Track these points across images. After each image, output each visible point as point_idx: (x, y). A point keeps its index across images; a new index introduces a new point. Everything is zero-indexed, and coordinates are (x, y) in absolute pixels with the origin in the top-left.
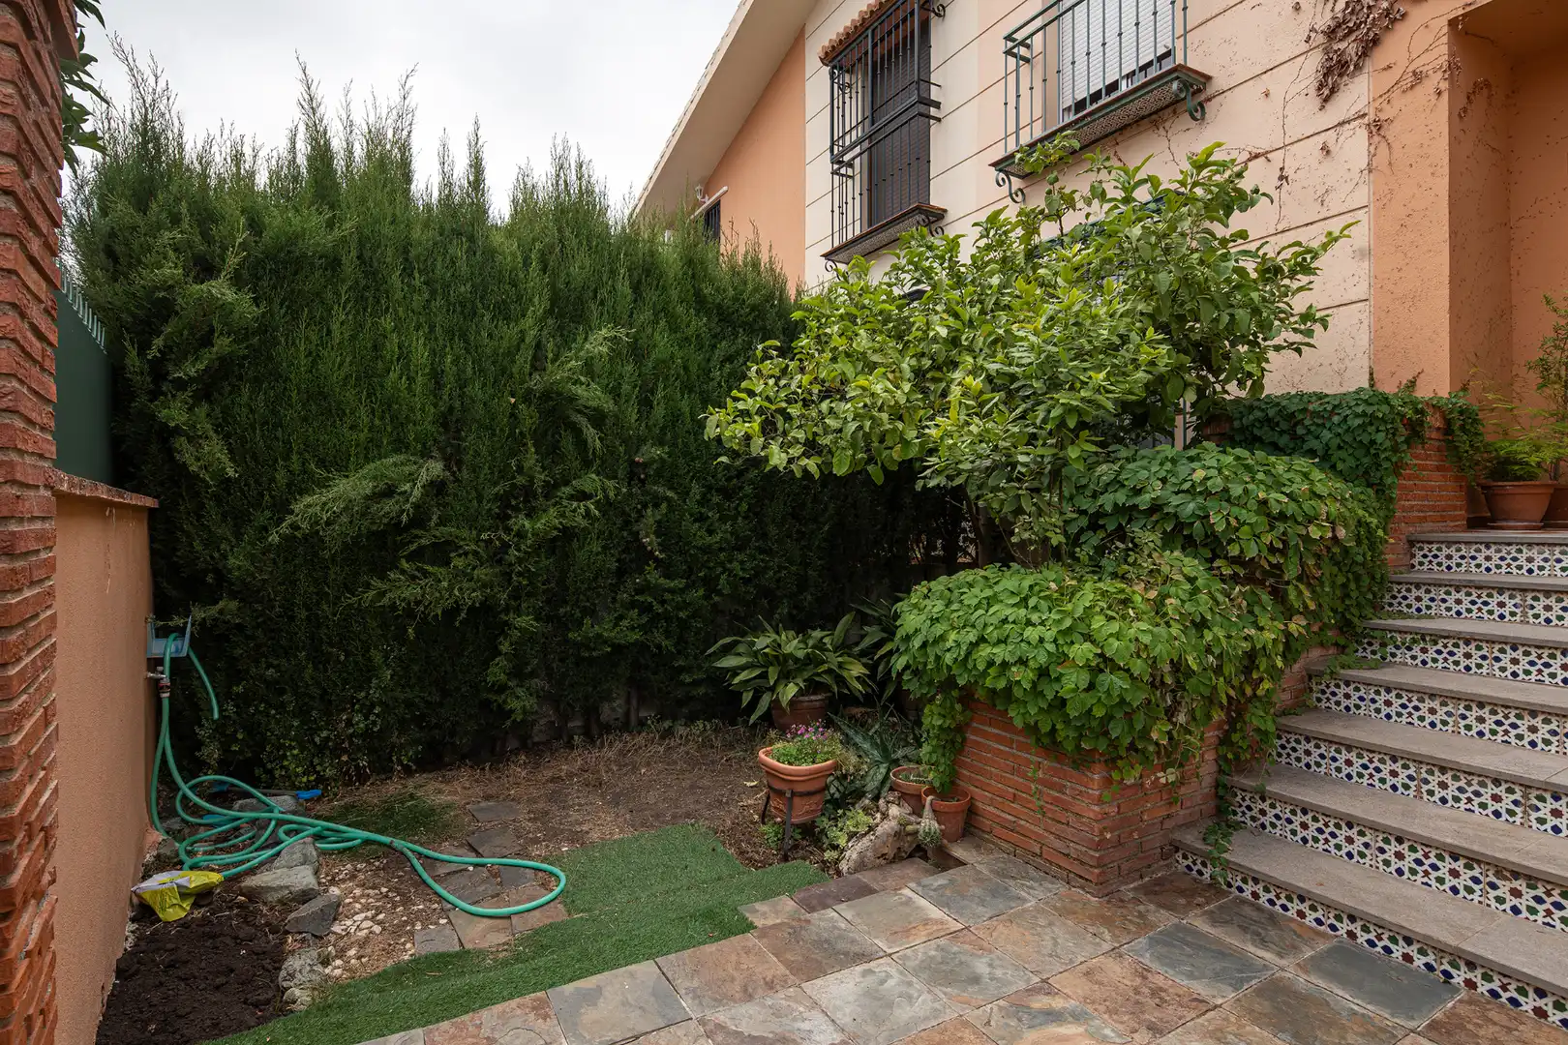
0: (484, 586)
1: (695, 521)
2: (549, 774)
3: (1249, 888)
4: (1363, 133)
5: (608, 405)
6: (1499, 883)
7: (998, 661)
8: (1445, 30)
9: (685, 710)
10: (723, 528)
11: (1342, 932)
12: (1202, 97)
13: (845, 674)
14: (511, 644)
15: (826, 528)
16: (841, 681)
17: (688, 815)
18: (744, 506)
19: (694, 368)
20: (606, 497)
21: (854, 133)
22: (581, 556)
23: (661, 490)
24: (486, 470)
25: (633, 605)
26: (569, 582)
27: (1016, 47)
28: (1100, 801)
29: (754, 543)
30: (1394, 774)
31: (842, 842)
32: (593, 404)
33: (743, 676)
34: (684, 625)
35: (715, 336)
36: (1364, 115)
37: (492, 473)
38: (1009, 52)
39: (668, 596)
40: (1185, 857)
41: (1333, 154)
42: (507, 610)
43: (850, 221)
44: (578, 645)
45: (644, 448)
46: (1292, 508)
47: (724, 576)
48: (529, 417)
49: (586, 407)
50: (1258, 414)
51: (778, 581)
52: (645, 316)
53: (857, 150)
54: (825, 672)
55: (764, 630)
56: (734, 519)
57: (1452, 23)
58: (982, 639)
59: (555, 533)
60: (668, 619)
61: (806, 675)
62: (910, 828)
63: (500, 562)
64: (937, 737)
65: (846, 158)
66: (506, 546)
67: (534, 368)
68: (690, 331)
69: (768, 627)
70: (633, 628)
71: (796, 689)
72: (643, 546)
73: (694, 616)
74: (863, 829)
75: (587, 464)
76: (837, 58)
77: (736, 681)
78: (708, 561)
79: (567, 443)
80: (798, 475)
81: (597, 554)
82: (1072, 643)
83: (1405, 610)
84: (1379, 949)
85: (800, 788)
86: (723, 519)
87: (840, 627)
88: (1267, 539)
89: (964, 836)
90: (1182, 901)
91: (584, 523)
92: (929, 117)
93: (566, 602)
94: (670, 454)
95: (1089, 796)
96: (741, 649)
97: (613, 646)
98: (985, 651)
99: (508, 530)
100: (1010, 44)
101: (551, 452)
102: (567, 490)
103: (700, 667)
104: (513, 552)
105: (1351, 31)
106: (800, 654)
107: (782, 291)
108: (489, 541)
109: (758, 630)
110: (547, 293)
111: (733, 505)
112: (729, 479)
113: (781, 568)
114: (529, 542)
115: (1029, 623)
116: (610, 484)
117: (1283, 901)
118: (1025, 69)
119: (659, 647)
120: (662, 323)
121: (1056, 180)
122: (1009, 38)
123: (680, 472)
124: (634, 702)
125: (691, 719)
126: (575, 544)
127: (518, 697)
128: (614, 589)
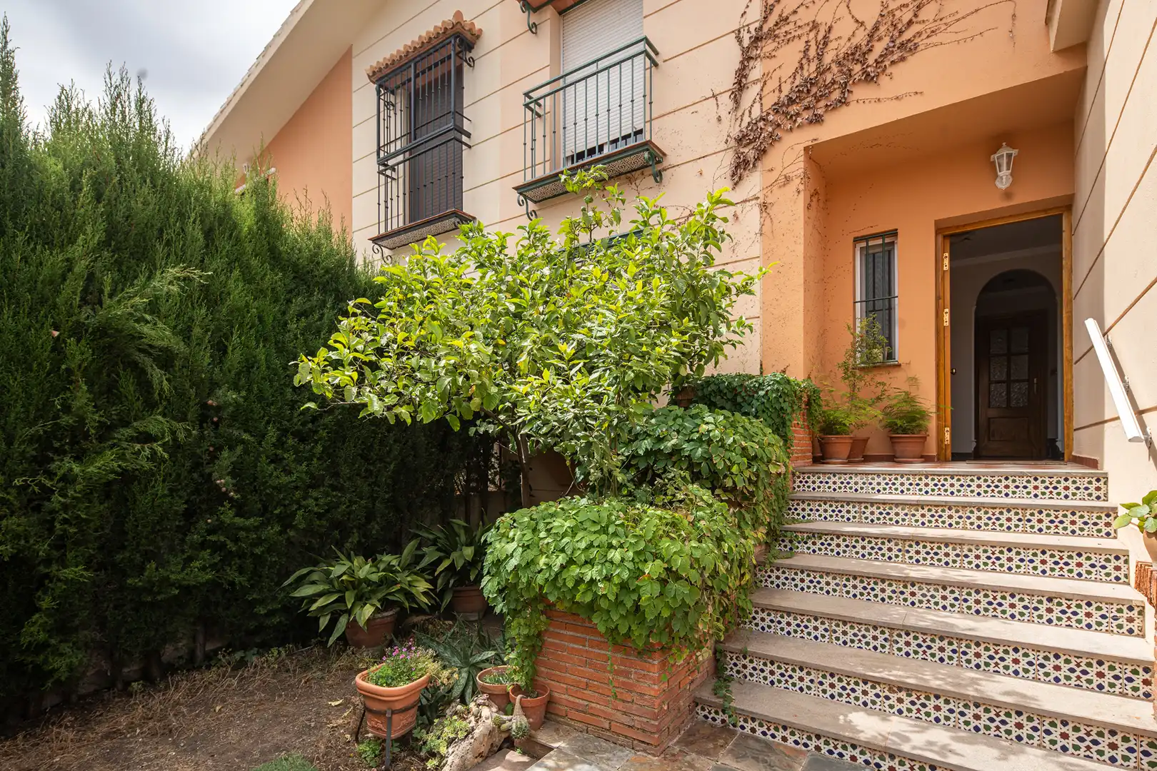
0: (17, 537)
1: (272, 462)
2: (104, 728)
3: (748, 726)
4: (757, 210)
5: (178, 346)
6: (891, 695)
7: (587, 578)
8: (802, 152)
9: (258, 640)
10: (300, 468)
11: (812, 747)
12: (659, 167)
13: (414, 591)
14: (54, 599)
15: (392, 466)
16: (410, 596)
17: (278, 748)
18: (319, 448)
19: (269, 320)
20: (175, 439)
21: (398, 143)
22: (144, 501)
23: (236, 433)
24: (19, 408)
25: (203, 545)
26: (128, 526)
27: (531, 103)
28: (659, 681)
29: (327, 481)
30: (875, 638)
31: (443, 750)
32: (164, 343)
33: (321, 602)
34: (258, 560)
35: (290, 292)
36: (757, 198)
37: (27, 411)
38: (527, 106)
39: (242, 534)
40: (703, 709)
41: (740, 218)
42: (48, 561)
43: (395, 214)
44: (135, 589)
45: (220, 392)
46: (760, 452)
47: (300, 512)
48: (79, 353)
49: (151, 346)
50: (713, 387)
51: (349, 514)
52: (218, 263)
53: (401, 158)
54: (398, 591)
55: (337, 558)
56: (309, 459)
57: (806, 149)
58: (571, 562)
59: (112, 476)
60: (242, 555)
61: (380, 595)
62: (504, 726)
63: (37, 509)
64: (523, 644)
65: (391, 163)
66: (47, 492)
67: (84, 301)
68: (266, 284)
69: (342, 556)
70: (203, 569)
71: (372, 609)
72: (218, 487)
73: (269, 551)
74: (461, 735)
75: (150, 406)
76: (385, 79)
77: (314, 607)
78: (284, 499)
79: (128, 385)
80: (392, 422)
81: (164, 496)
82: (646, 561)
83: (796, 517)
84: (835, 755)
85: (398, 706)
86: (299, 461)
87: (406, 552)
88: (747, 474)
89: (544, 723)
90: (711, 746)
91: (147, 466)
92: (462, 142)
93: (123, 547)
94: (246, 399)
95: (651, 678)
96: (315, 577)
97: (180, 587)
98: (575, 571)
99: (50, 475)
100: (528, 100)
101: (107, 393)
102: (128, 432)
103: (274, 598)
104: (56, 498)
105: (751, 142)
106: (374, 578)
107: (352, 260)
108: (25, 487)
109: (333, 559)
110: (102, 226)
111: (307, 448)
112: (304, 424)
113: (351, 502)
114: (79, 487)
115: (611, 546)
116: (179, 426)
117: (773, 731)
118: (538, 120)
119: (232, 584)
120: (236, 273)
121: (591, 200)
122: (527, 95)
123: (256, 416)
124: (200, 638)
125: (264, 647)
126: (136, 487)
127: (62, 655)
128: (184, 531)
